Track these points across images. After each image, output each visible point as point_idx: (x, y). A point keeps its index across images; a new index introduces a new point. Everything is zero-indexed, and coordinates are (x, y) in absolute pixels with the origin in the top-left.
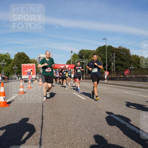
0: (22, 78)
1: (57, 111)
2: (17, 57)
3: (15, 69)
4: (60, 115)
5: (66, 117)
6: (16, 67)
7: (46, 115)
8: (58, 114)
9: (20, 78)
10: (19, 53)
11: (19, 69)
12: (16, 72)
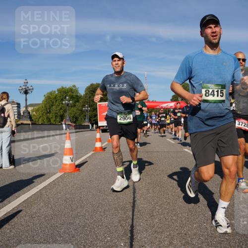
0: (99, 125)
1: (159, 180)
2: (89, 92)
3: (87, 110)
4: (163, 187)
5: (173, 189)
6: (87, 108)
7: (141, 186)
8: (159, 185)
9: (94, 126)
10: (92, 85)
11: (94, 111)
12: (88, 116)
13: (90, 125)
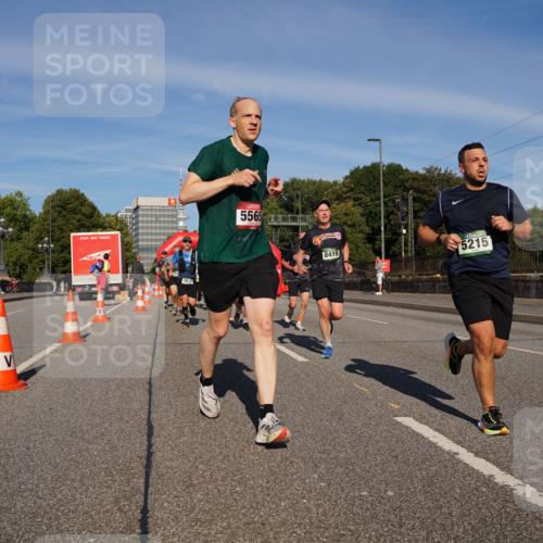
0: (74, 283)
2: (53, 207)
3: (47, 250)
5: (235, 426)
6: (48, 243)
7: (165, 420)
9: (62, 285)
10: (60, 192)
11: (62, 251)
12: (49, 263)
13: (55, 284)
